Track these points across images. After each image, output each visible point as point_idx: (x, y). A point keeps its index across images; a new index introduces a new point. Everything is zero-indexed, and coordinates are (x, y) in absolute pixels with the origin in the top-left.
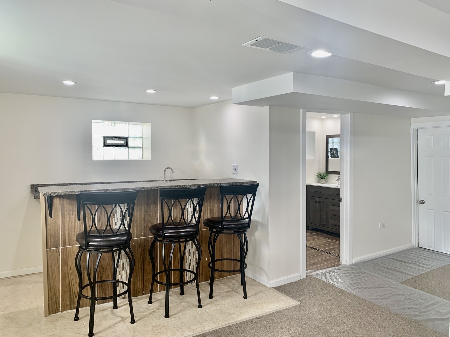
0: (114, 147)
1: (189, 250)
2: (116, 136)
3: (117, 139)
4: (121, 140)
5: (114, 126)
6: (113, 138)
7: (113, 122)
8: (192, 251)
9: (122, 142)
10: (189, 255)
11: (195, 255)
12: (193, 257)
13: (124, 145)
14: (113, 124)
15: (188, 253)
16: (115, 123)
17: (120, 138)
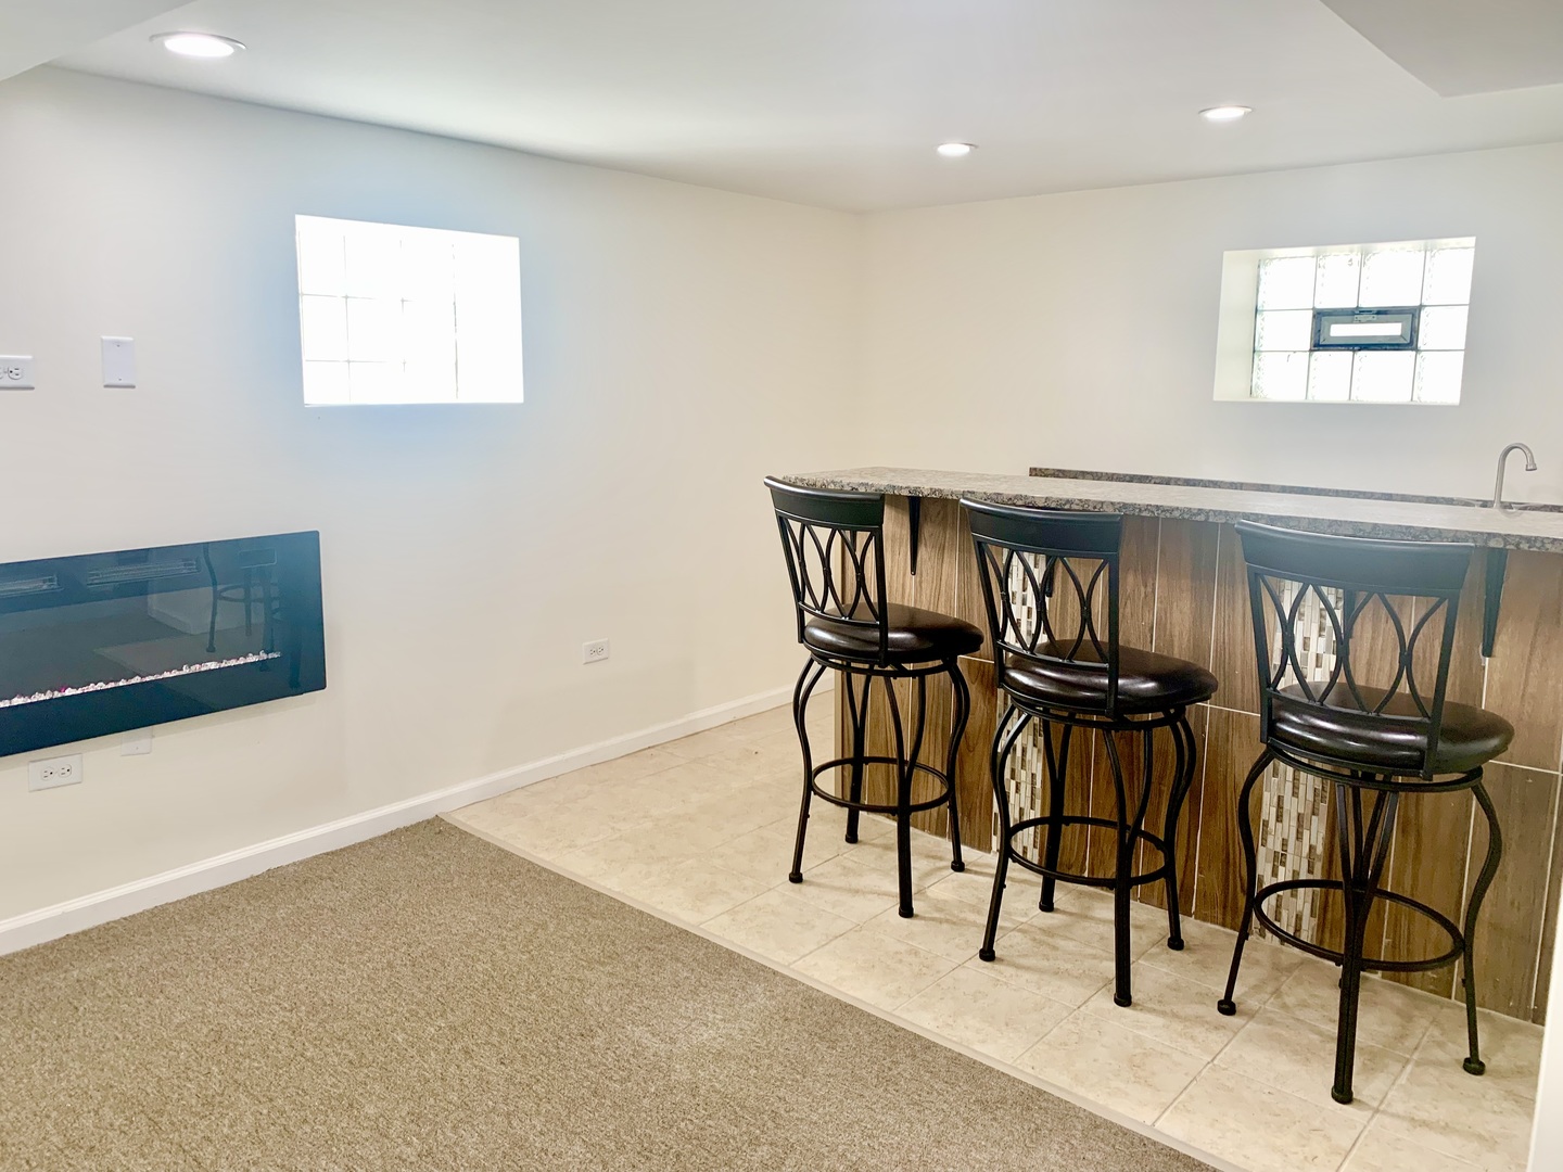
0: (1354, 351)
1: (1280, 799)
2: (1364, 304)
3: (1370, 317)
4: (1387, 322)
5: (1362, 264)
6: (1355, 314)
7: (1356, 247)
8: (1292, 807)
9: (1393, 329)
10: (1279, 818)
11: (1306, 834)
12: (1299, 837)
13: (1402, 341)
14: (1357, 258)
15: (1274, 810)
16: (1365, 254)
17: (1382, 313)
